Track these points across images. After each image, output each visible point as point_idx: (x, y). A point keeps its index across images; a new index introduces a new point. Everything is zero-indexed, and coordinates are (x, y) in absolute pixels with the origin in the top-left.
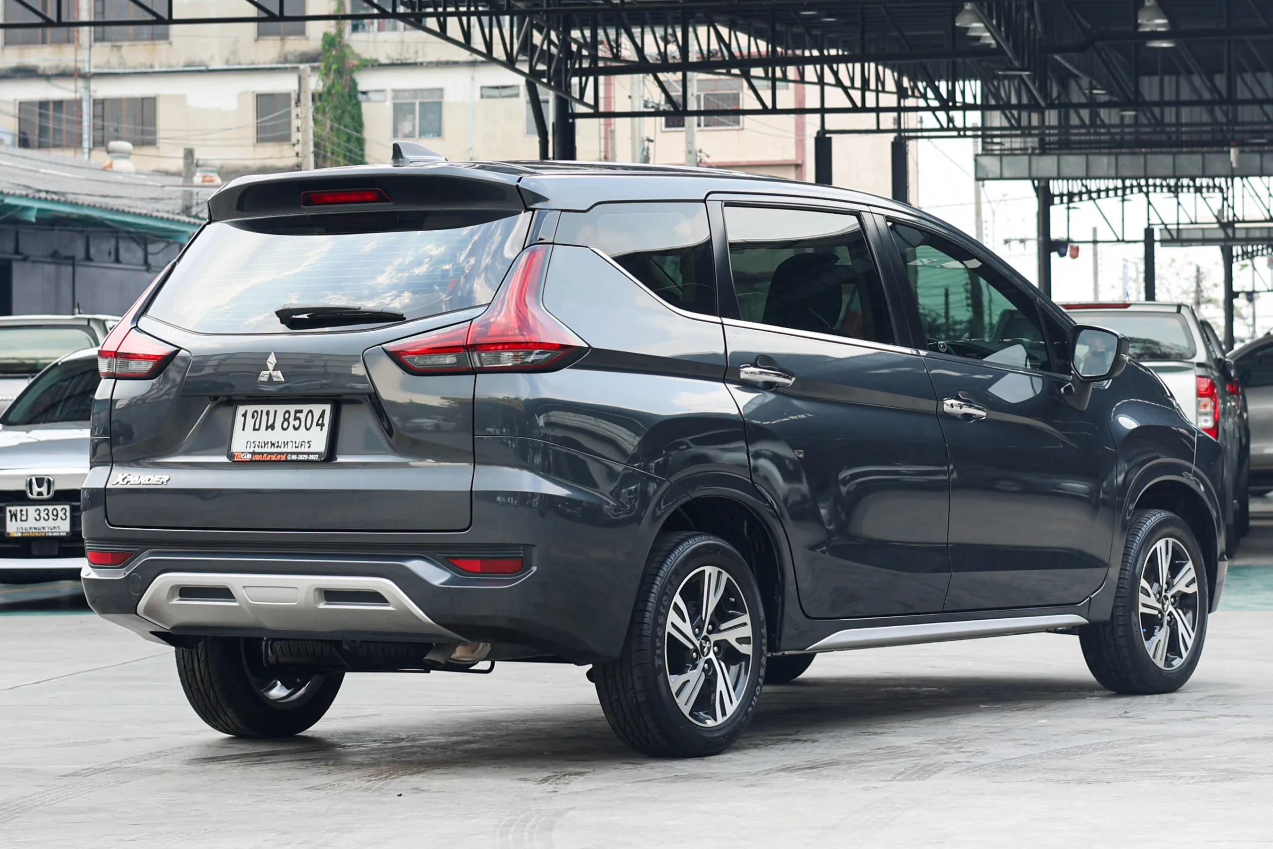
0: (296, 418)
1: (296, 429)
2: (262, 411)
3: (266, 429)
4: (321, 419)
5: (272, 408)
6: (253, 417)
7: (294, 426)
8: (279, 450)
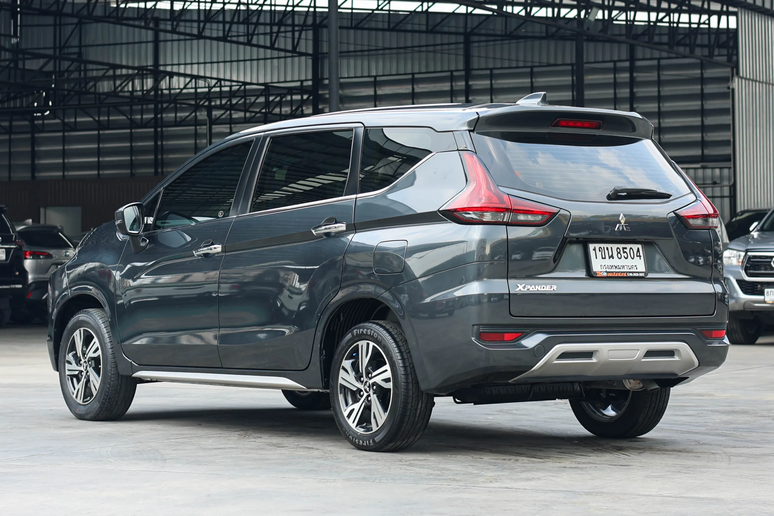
0: (624, 252)
1: (626, 258)
2: (604, 248)
3: (609, 258)
4: (638, 253)
5: (609, 246)
6: (600, 251)
7: (624, 256)
8: (622, 270)
